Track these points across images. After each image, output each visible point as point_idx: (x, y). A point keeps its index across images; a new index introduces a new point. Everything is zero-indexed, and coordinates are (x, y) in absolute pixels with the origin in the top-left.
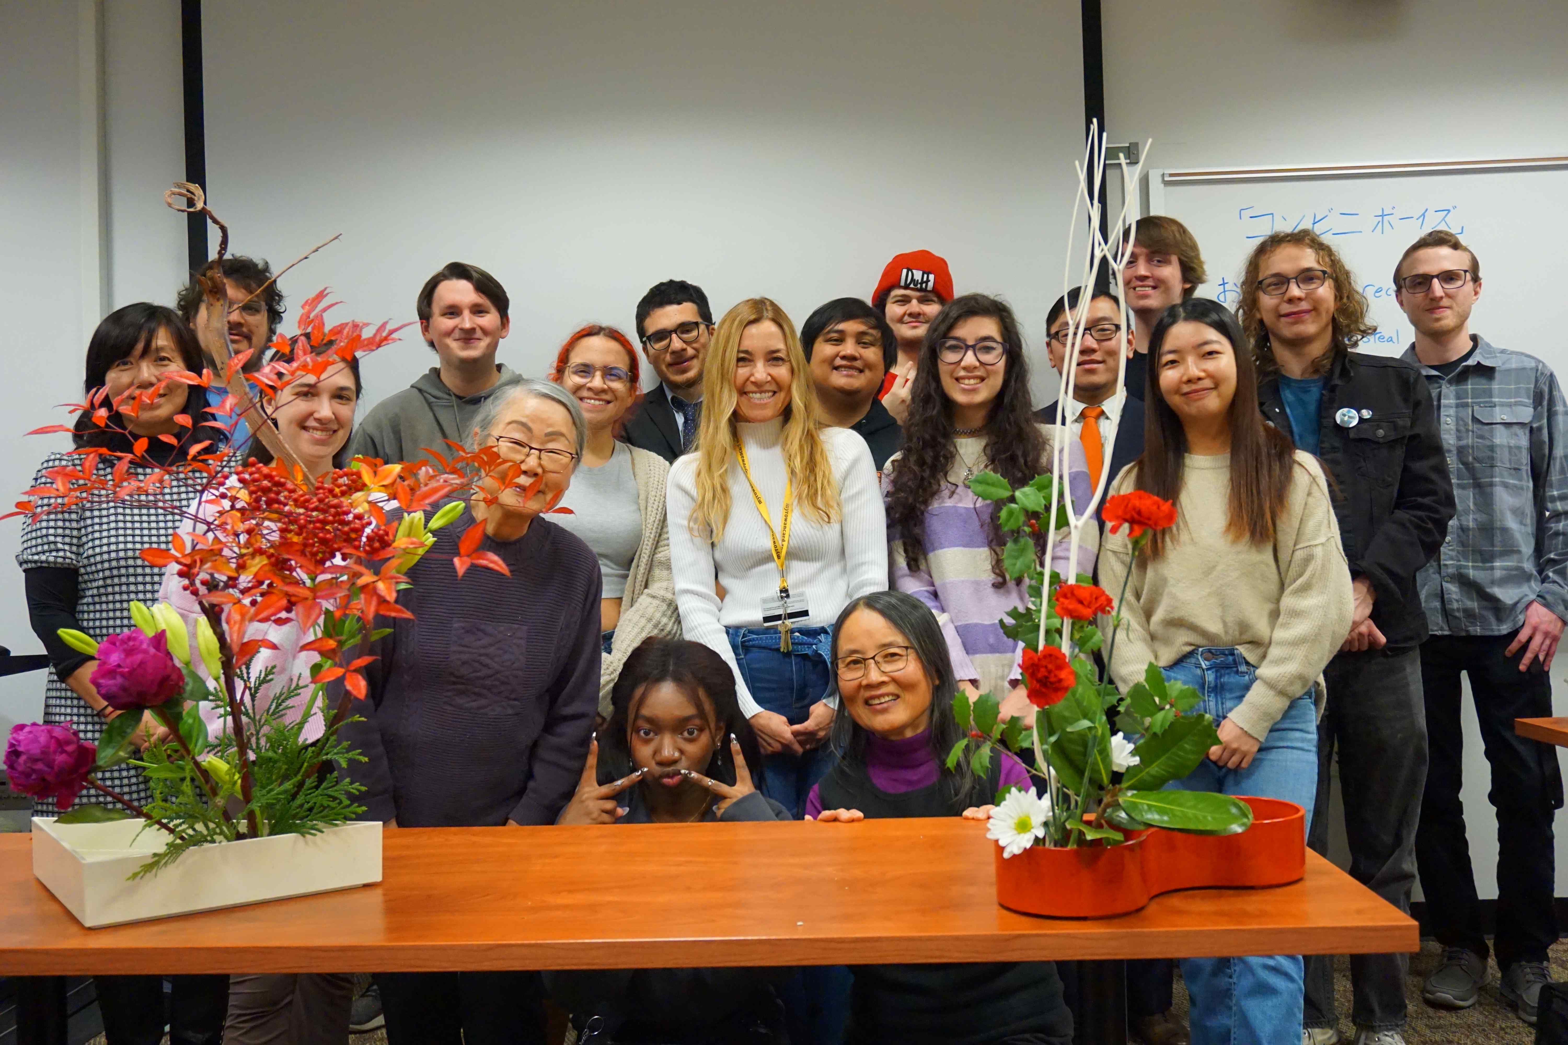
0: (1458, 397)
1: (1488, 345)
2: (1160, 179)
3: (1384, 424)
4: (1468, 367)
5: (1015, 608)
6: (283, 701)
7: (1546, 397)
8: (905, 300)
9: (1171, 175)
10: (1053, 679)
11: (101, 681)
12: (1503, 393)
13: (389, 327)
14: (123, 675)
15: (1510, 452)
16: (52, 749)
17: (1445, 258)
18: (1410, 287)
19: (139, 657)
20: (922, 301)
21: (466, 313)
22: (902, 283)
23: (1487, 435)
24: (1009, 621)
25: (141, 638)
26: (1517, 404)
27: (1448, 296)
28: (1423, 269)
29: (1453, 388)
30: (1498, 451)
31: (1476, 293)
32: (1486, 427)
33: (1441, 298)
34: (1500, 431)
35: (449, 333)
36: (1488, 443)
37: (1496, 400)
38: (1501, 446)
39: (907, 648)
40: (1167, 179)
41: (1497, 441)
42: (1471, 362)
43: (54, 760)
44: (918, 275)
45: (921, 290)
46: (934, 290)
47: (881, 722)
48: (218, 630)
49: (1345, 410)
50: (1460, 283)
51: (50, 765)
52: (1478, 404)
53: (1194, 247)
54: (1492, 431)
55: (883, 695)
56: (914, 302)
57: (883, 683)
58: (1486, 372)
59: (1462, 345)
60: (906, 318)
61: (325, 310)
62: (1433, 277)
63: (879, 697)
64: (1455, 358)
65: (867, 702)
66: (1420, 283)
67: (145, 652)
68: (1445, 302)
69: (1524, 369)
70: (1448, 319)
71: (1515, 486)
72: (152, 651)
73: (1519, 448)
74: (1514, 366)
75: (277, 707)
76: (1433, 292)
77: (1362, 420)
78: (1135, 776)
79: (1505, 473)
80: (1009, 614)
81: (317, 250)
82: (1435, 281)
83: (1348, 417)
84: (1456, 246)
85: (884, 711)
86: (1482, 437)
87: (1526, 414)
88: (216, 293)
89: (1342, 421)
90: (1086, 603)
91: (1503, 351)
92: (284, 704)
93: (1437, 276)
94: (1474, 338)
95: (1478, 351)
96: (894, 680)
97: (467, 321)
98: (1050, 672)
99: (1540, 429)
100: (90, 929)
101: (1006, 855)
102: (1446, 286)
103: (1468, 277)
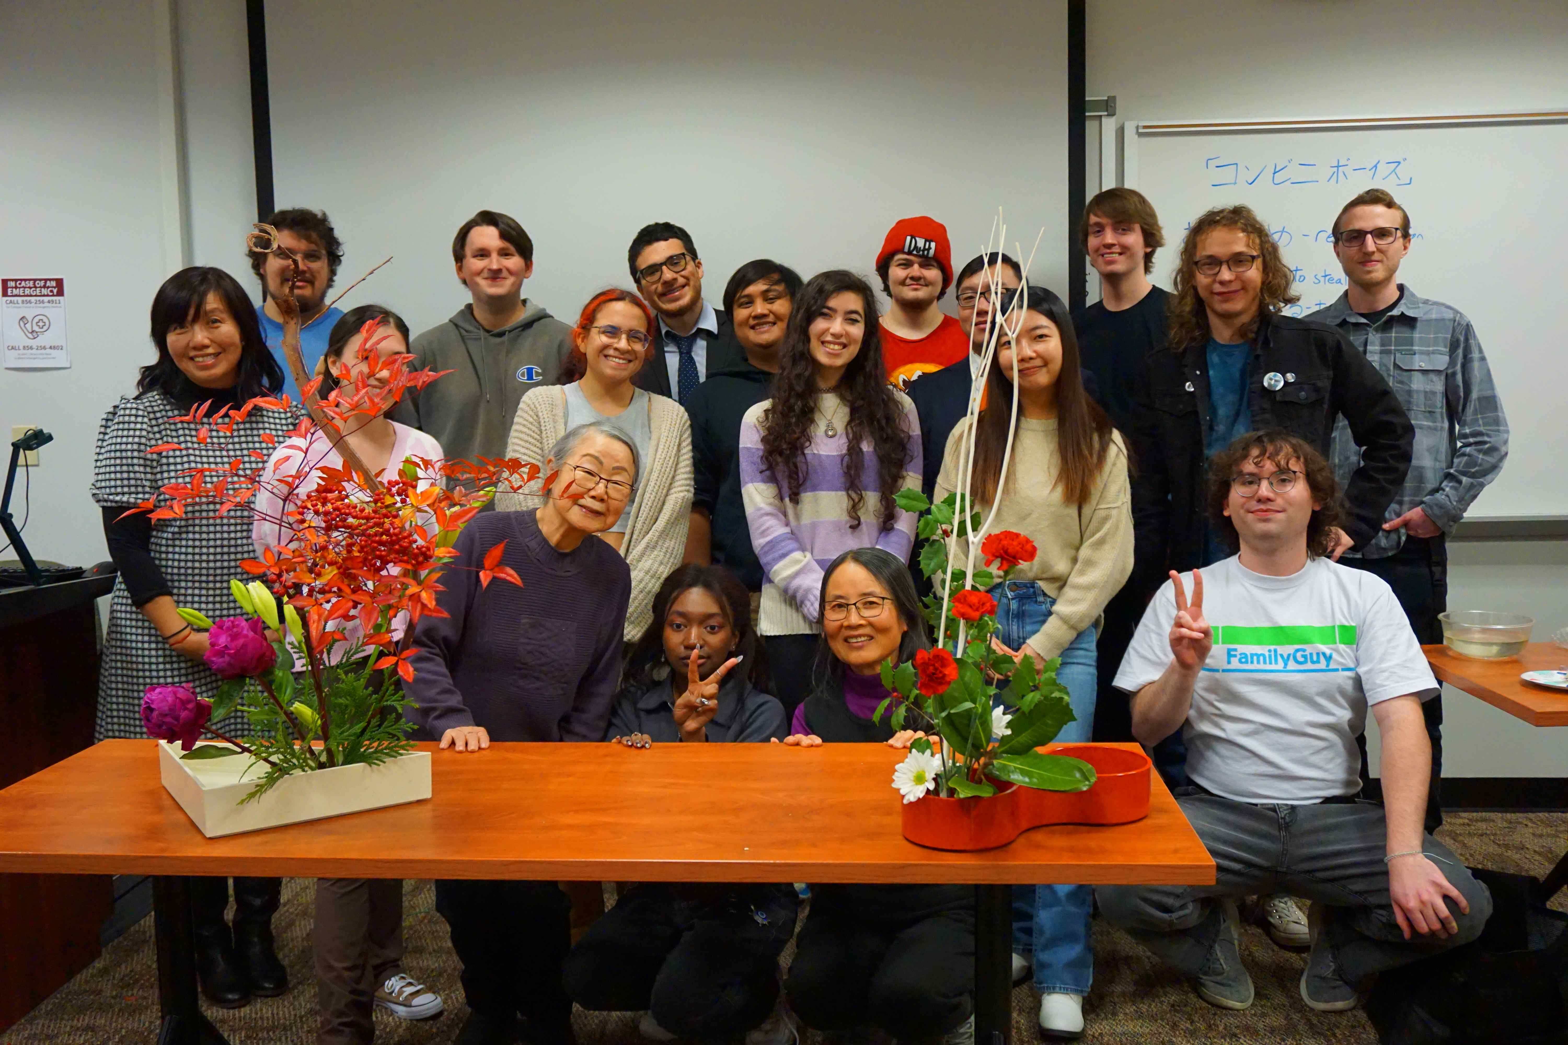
0: (1382, 345)
1: (1413, 295)
2: (1135, 131)
3: (1306, 386)
4: (1392, 317)
7: (1462, 345)
8: (906, 265)
9: (1145, 127)
10: (938, 675)
12: (1424, 342)
15: (1425, 398)
16: (177, 708)
17: (1379, 216)
18: (1347, 241)
20: (924, 266)
21: (494, 255)
22: (906, 250)
23: (1405, 380)
26: (1433, 352)
27: (1380, 251)
28: (1359, 225)
29: (1379, 335)
30: (1415, 396)
31: (1405, 248)
32: (1405, 374)
33: (1373, 253)
34: (1417, 377)
35: (479, 273)
36: (1407, 388)
37: (1415, 348)
38: (1418, 392)
39: (883, 598)
40: (1141, 130)
41: (1415, 386)
42: (1395, 312)
43: (179, 715)
44: (921, 243)
45: (923, 256)
46: (936, 258)
47: (855, 657)
49: (1271, 374)
50: (1391, 239)
51: (176, 719)
52: (1400, 351)
53: (1153, 215)
54: (1410, 378)
55: (860, 636)
56: (916, 266)
57: (861, 626)
58: (1409, 322)
59: (1391, 293)
60: (908, 281)
62: (1367, 233)
63: (856, 637)
64: (1382, 307)
65: (846, 640)
66: (1355, 238)
68: (1377, 256)
69: (1443, 320)
70: (1378, 272)
71: (1429, 427)
73: (1434, 393)
74: (1434, 316)
76: (1366, 247)
77: (1286, 383)
78: (1009, 743)
79: (1420, 416)
82: (1369, 236)
83: (1274, 380)
84: (1390, 204)
85: (860, 648)
86: (1401, 382)
87: (1441, 362)
89: (1270, 384)
91: (1426, 302)
93: (1371, 232)
94: (1401, 288)
95: (1403, 301)
96: (871, 624)
97: (495, 262)
98: (936, 669)
99: (1454, 374)
100: (210, 839)
101: (905, 801)
102: (1378, 242)
103: (1399, 234)
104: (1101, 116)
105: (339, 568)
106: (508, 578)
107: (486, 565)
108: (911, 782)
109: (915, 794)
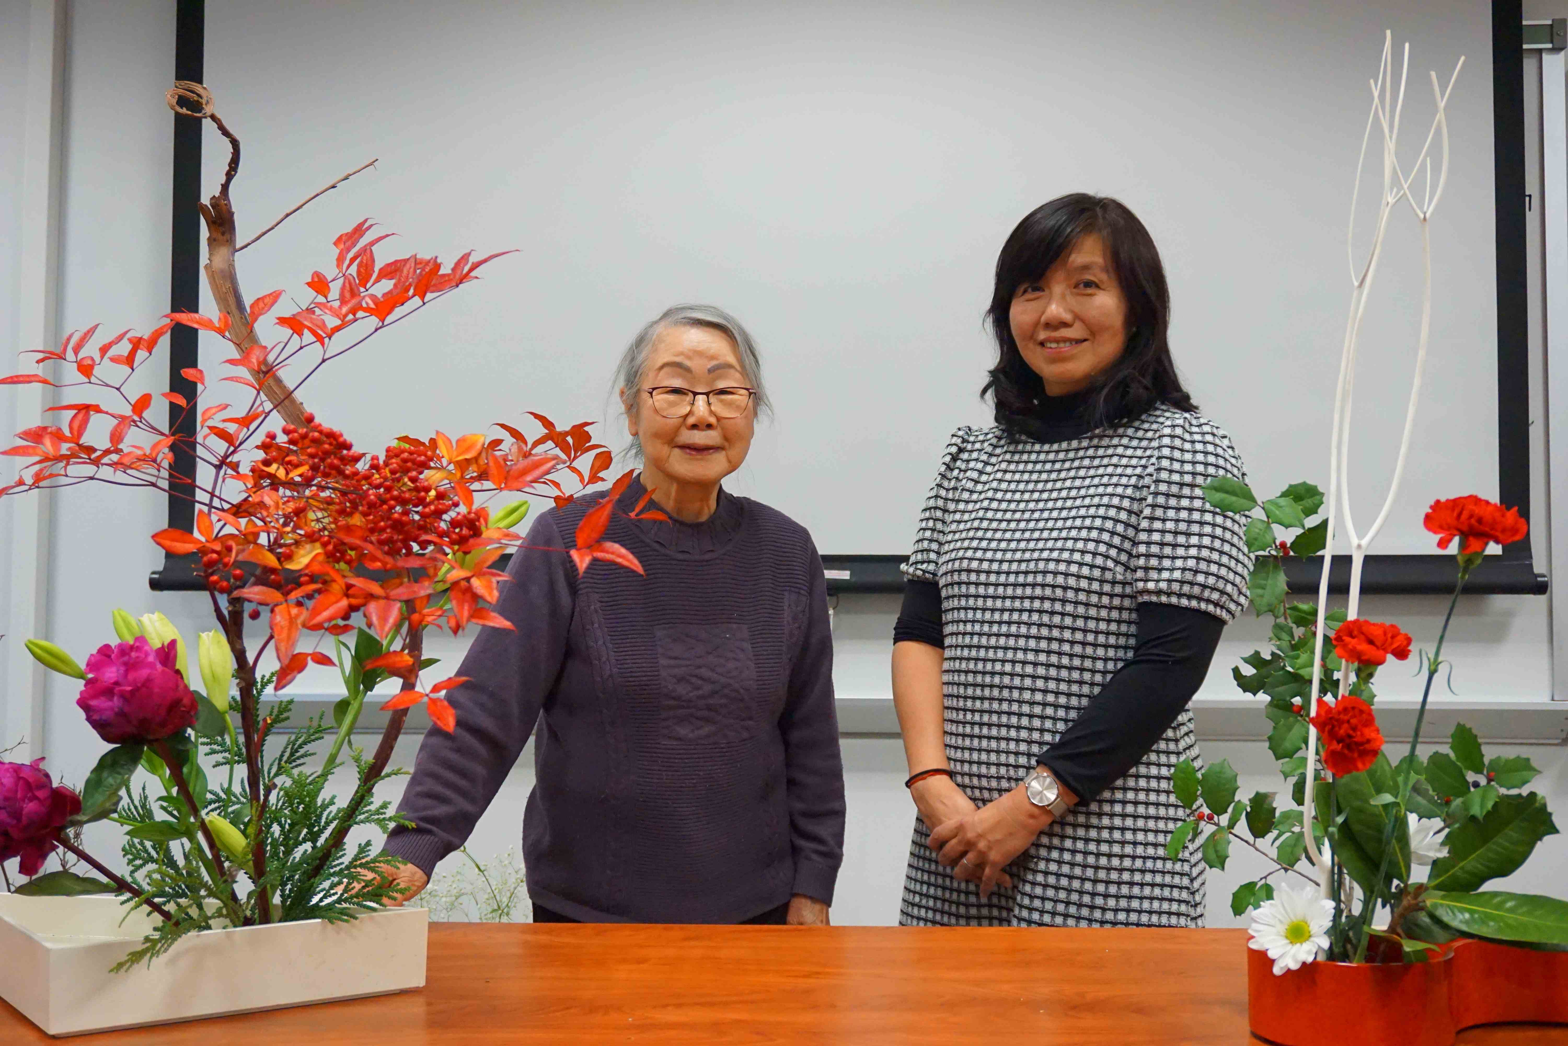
5: (1257, 653)
6: (300, 747)
10: (1358, 739)
11: (94, 703)
13: (473, 259)
14: (122, 695)
16: (19, 795)
19: (144, 673)
24: (1248, 671)
25: (146, 648)
43: (22, 809)
48: (238, 647)
51: (17, 815)
61: (373, 243)
67: (152, 665)
72: (159, 666)
75: (292, 754)
78: (1447, 871)
80: (1246, 660)
81: (346, 178)
88: (221, 225)
90: (1379, 644)
92: (302, 751)
98: (1354, 729)
100: (54, 1037)
101: (1277, 970)
104: (1541, 51)
105: (324, 545)
106: (619, 560)
107: (580, 542)
108: (1287, 937)
109: (1294, 958)
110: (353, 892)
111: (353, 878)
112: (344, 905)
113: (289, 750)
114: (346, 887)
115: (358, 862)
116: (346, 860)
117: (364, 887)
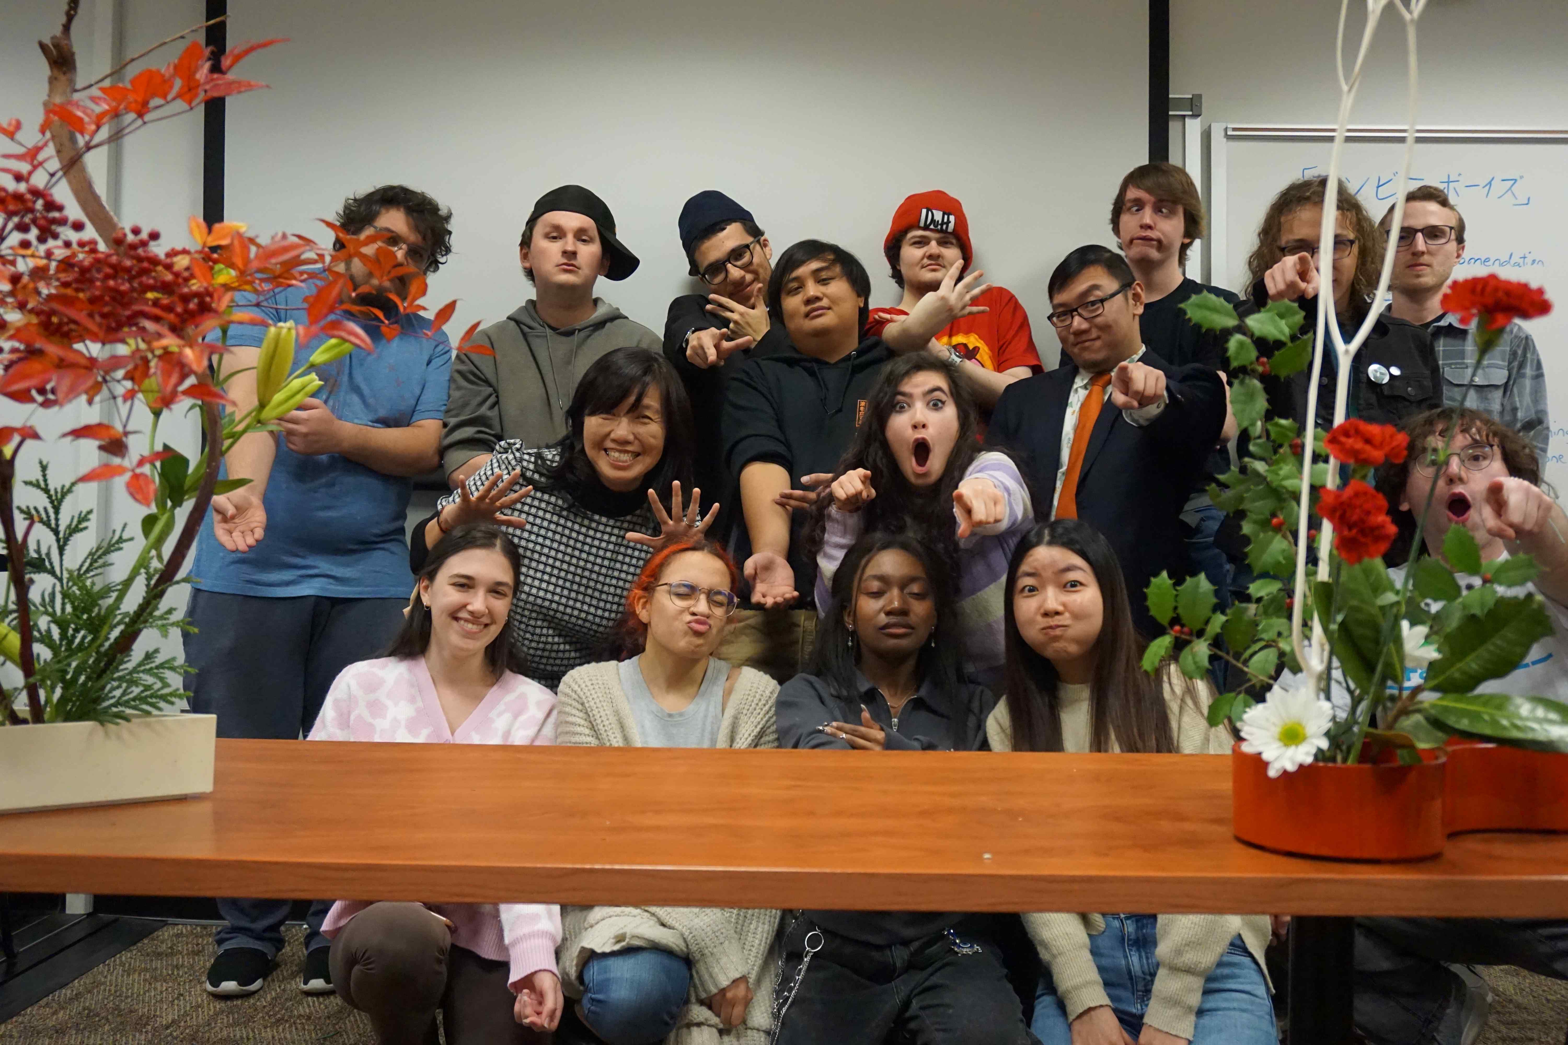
2: (1223, 133)
3: (1412, 382)
4: (1439, 327)
6: (100, 557)
7: (1518, 360)
8: (922, 242)
9: (1234, 129)
17: (1432, 213)
20: (942, 243)
21: (570, 237)
22: (922, 224)
23: (1457, 396)
26: (1490, 366)
27: (1429, 253)
28: (1408, 222)
31: (1458, 254)
32: (1455, 389)
33: (1423, 253)
34: (1471, 393)
36: (1458, 405)
37: (1464, 363)
40: (1230, 133)
41: (1468, 404)
42: (1444, 322)
44: (938, 215)
45: (941, 231)
46: (955, 233)
49: (1375, 366)
50: (1443, 241)
52: (1449, 365)
54: (1462, 394)
56: (933, 243)
58: (1458, 334)
60: (926, 261)
62: (1417, 231)
64: (1431, 318)
66: (1403, 236)
68: (1427, 258)
70: (1427, 277)
75: (91, 565)
76: (1416, 247)
77: (1392, 377)
82: (1420, 236)
83: (1379, 373)
84: (1445, 203)
86: (1451, 398)
87: (1500, 377)
88: (63, 64)
89: (1375, 376)
90: (1376, 443)
92: (100, 562)
93: (1422, 231)
97: (570, 244)
98: (1368, 514)
101: (1272, 773)
102: (1429, 242)
103: (1453, 236)
104: (1184, 116)
108: (1280, 740)
109: (1292, 760)
110: (131, 696)
111: (133, 682)
112: (121, 709)
113: (89, 561)
114: (125, 691)
115: (142, 668)
116: (130, 666)
117: (142, 692)
